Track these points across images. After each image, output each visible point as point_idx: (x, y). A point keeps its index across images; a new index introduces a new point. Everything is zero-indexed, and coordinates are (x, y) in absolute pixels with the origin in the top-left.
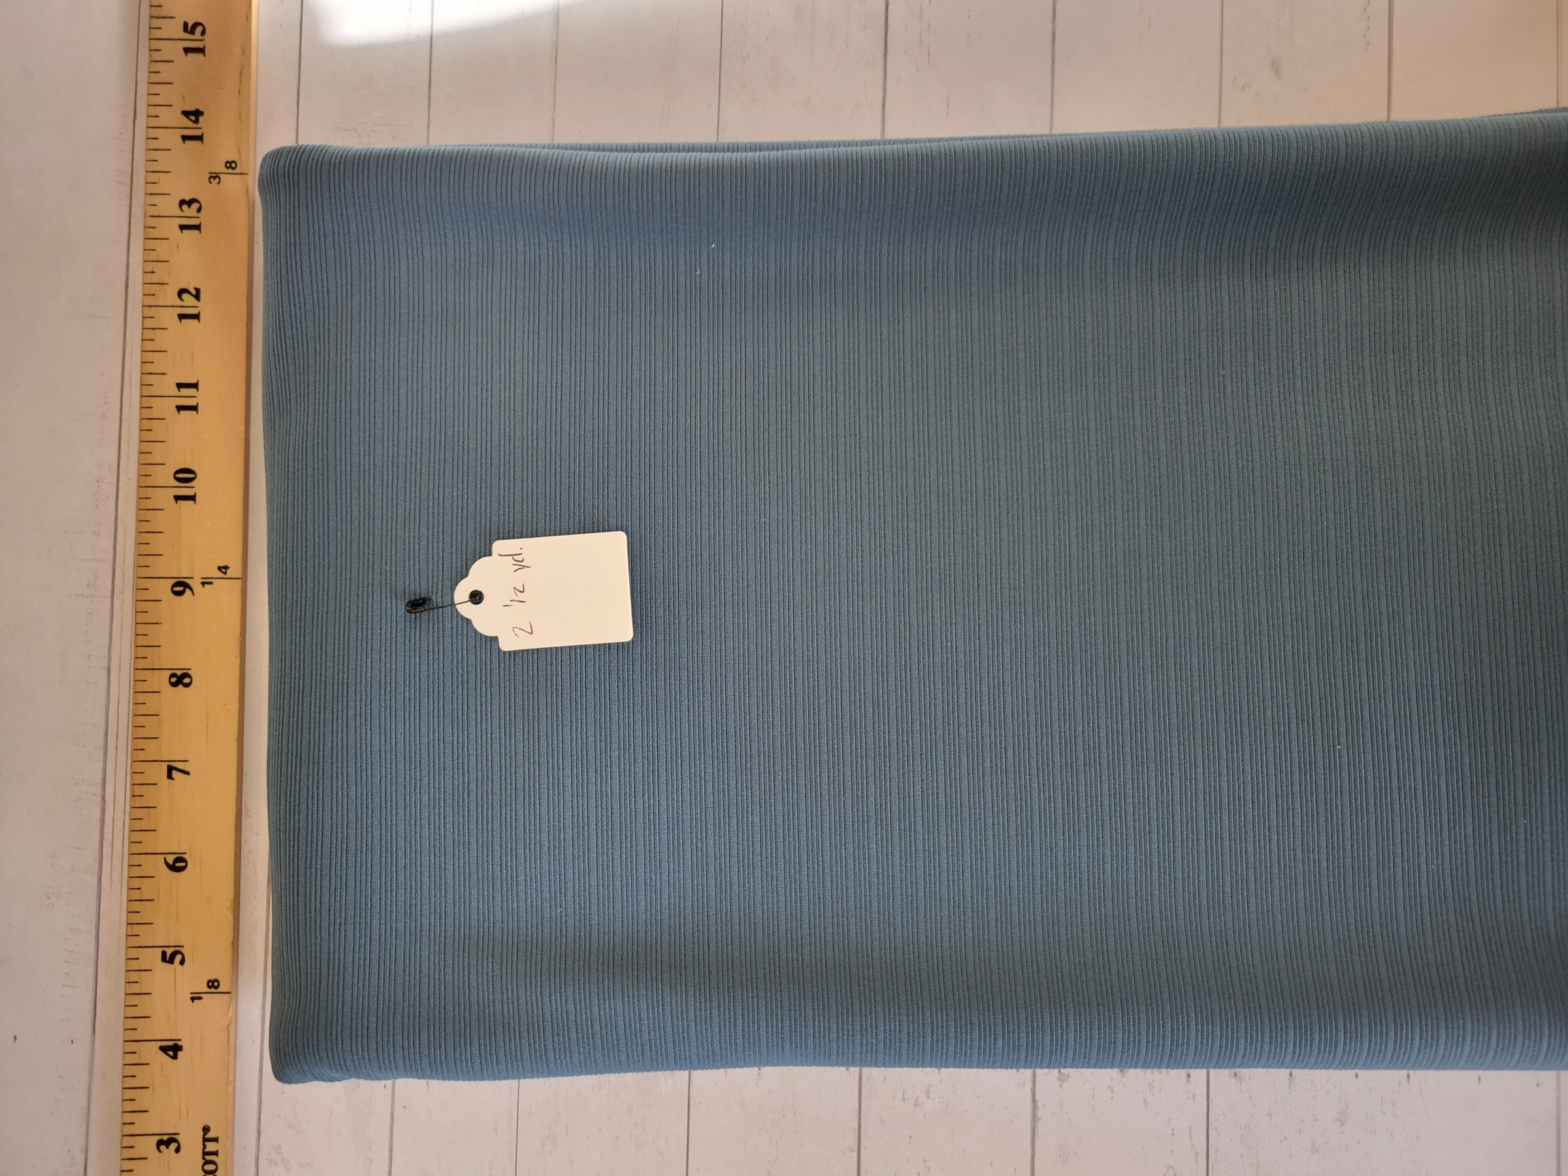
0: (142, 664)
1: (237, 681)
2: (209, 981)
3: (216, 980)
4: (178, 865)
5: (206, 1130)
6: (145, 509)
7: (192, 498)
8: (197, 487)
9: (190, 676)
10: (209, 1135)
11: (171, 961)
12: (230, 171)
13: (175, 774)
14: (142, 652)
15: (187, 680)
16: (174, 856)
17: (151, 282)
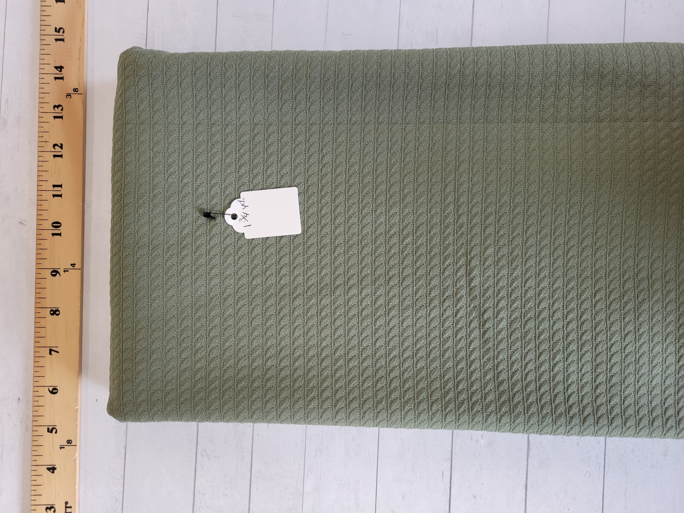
0: (38, 305)
2: (68, 441)
3: (71, 440)
4: (54, 391)
5: (66, 503)
6: (39, 239)
7: (60, 234)
8: (62, 230)
9: (58, 311)
10: (68, 505)
11: (51, 432)
12: (75, 93)
13: (52, 352)
14: (38, 300)
16: (52, 388)
17: (42, 142)
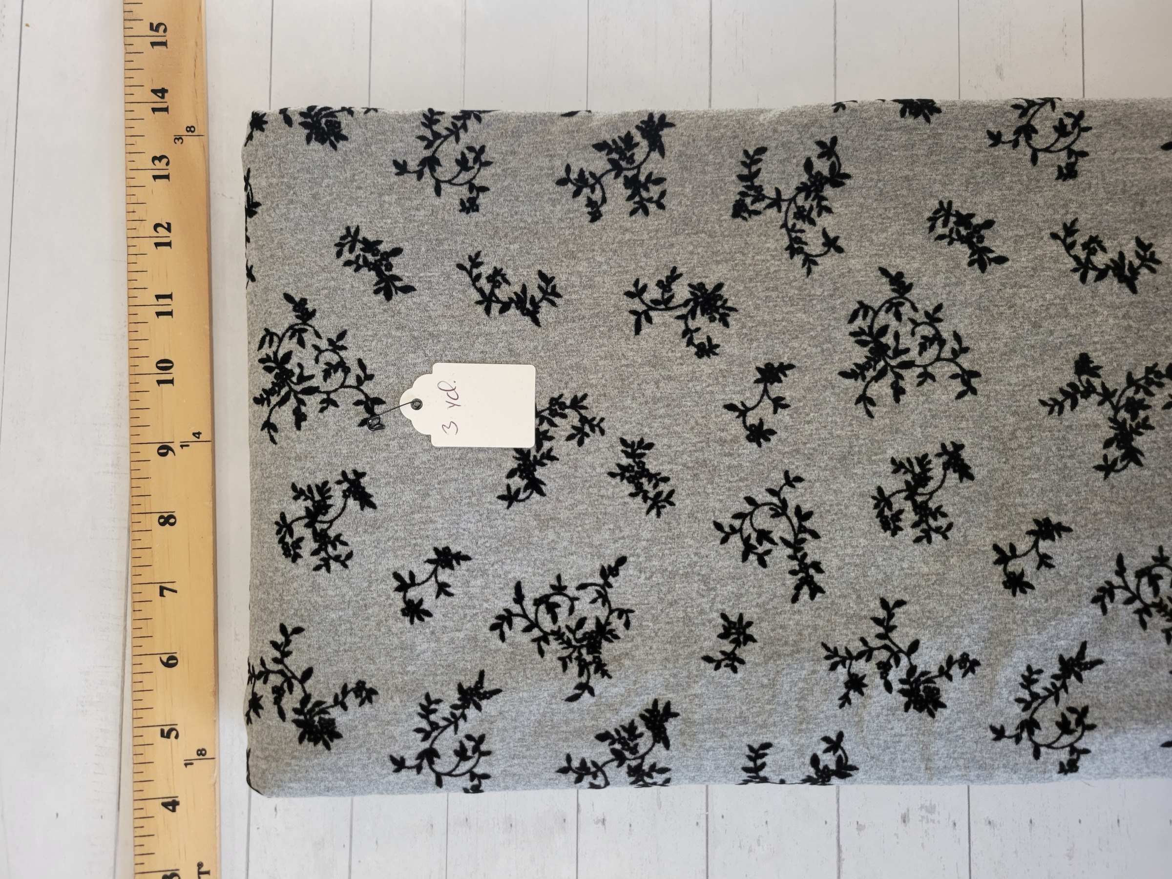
0: (137, 509)
1: (211, 520)
2: (198, 750)
3: (204, 750)
4: (171, 662)
5: (200, 865)
6: (135, 392)
7: (171, 382)
8: (174, 373)
9: (174, 517)
10: (203, 870)
11: (168, 736)
12: (190, 133)
13: (166, 592)
14: (136, 500)
15: (172, 521)
16: (167, 656)
17: (133, 219)
